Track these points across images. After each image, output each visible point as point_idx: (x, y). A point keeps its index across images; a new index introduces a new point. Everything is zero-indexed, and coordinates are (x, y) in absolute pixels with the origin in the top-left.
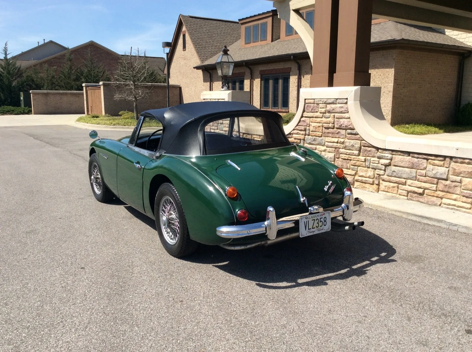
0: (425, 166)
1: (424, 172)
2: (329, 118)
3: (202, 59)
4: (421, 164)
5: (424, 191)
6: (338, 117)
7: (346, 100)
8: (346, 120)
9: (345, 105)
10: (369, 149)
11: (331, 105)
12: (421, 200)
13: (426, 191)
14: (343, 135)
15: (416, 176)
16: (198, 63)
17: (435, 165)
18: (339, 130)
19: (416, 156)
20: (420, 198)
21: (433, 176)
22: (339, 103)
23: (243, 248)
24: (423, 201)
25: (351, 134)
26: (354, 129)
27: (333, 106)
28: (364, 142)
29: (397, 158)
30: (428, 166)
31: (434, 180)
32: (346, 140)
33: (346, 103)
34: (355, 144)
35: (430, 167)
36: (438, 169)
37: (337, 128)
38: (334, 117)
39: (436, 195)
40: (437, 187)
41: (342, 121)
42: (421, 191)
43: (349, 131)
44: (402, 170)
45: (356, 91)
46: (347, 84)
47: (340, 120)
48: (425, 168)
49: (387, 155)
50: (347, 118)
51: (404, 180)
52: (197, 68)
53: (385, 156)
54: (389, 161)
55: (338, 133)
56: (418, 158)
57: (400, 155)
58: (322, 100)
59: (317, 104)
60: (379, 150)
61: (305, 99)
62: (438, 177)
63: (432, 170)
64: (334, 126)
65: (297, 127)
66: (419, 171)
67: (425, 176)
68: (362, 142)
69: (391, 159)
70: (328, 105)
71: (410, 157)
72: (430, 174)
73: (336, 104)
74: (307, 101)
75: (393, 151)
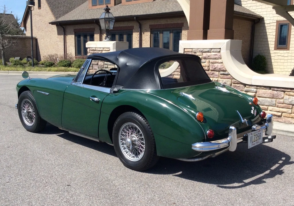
0: (283, 96)
1: (282, 101)
2: (205, 63)
3: (56, 17)
4: (280, 95)
5: (282, 114)
6: (212, 62)
7: (219, 50)
8: (219, 64)
9: (218, 53)
10: (238, 85)
11: (206, 53)
12: (280, 120)
13: (283, 114)
14: (217, 75)
15: (276, 104)
16: (53, 19)
17: (290, 96)
18: (213, 72)
19: (276, 89)
20: (278, 119)
21: (289, 103)
22: (213, 52)
23: (200, 159)
24: (281, 121)
25: (224, 74)
26: (225, 71)
27: (209, 54)
28: (235, 80)
29: (260, 92)
30: (285, 96)
31: (290, 106)
32: (219, 79)
33: (219, 52)
34: (227, 82)
35: (286, 97)
36: (292, 98)
37: (212, 70)
38: (209, 62)
39: (291, 117)
40: (292, 110)
41: (216, 65)
42: (280, 114)
43: (222, 72)
44: (265, 100)
45: (227, 43)
46: (219, 38)
47: (214, 64)
48: (283, 98)
49: (252, 89)
50: (220, 63)
51: (266, 107)
52: (52, 23)
53: (251, 90)
54: (255, 93)
55: (212, 74)
56: (277, 91)
57: (263, 89)
58: (199, 49)
59: (194, 52)
60: (247, 86)
61: (184, 49)
62: (293, 103)
63: (289, 99)
64: (209, 69)
65: (177, 70)
66: (278, 100)
67: (283, 104)
68: (233, 80)
69: (256, 92)
70: (204, 53)
71: (271, 91)
72: (287, 102)
73: (211, 52)
74: (185, 50)
75: (257, 86)
